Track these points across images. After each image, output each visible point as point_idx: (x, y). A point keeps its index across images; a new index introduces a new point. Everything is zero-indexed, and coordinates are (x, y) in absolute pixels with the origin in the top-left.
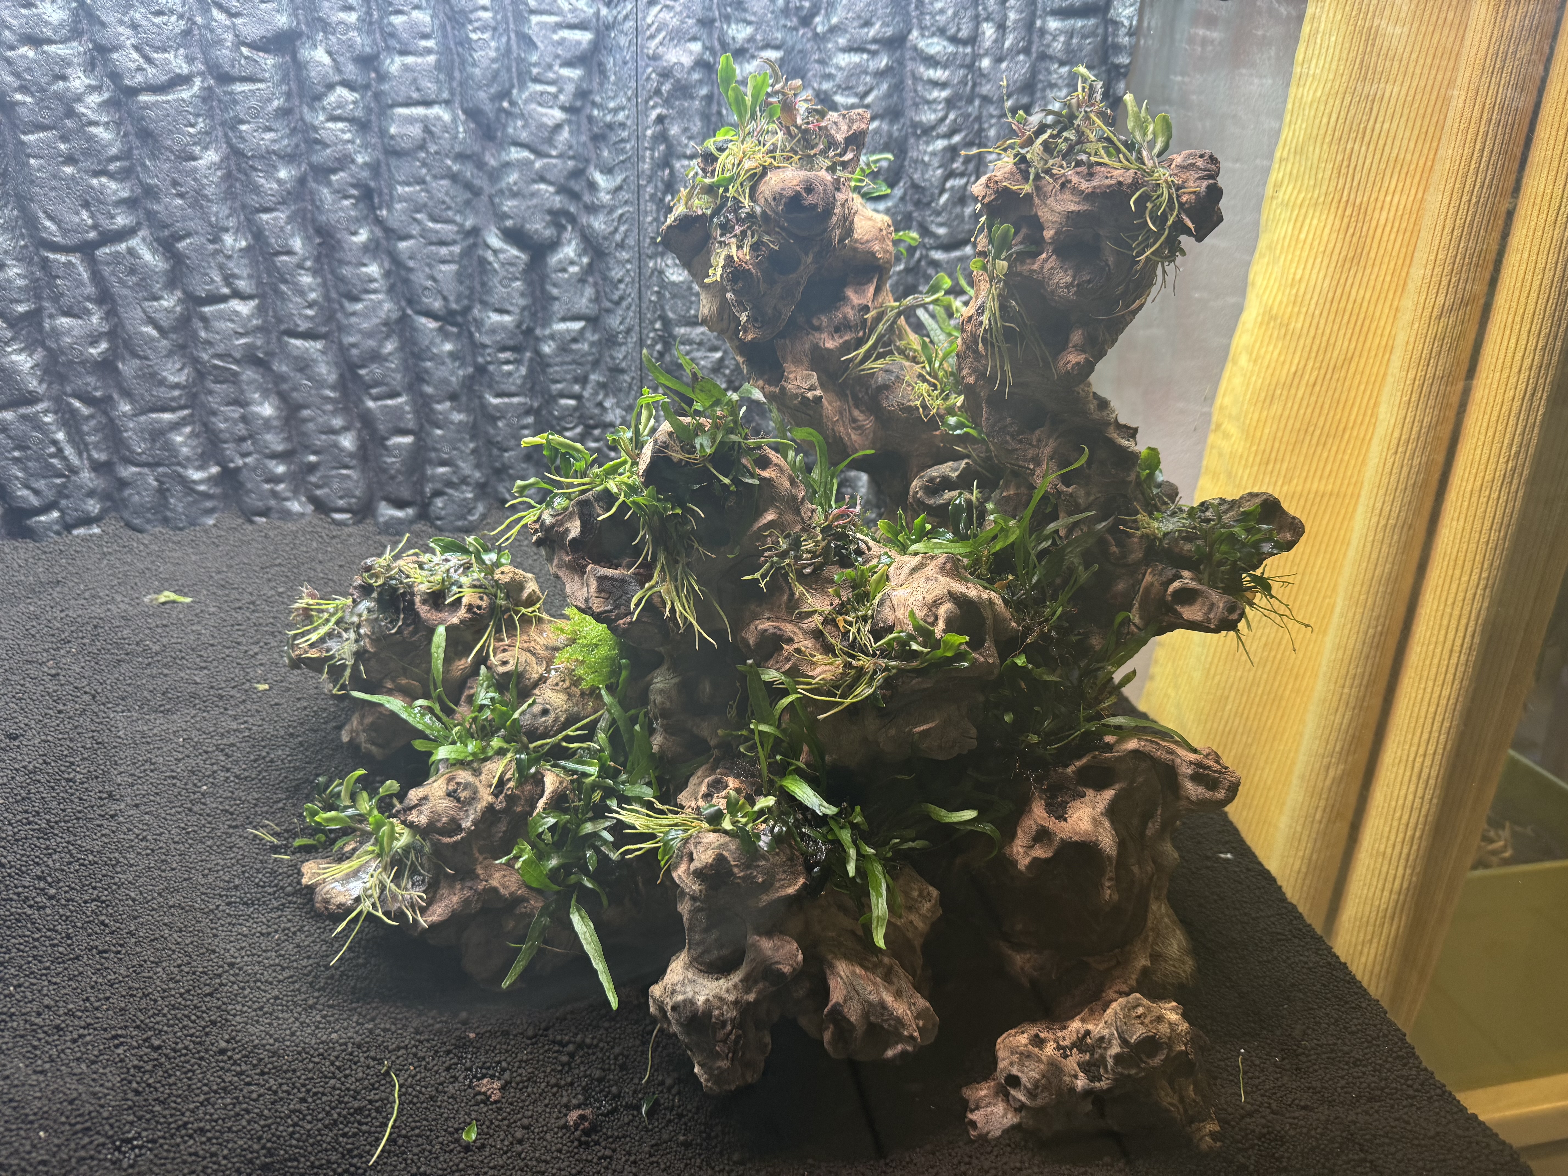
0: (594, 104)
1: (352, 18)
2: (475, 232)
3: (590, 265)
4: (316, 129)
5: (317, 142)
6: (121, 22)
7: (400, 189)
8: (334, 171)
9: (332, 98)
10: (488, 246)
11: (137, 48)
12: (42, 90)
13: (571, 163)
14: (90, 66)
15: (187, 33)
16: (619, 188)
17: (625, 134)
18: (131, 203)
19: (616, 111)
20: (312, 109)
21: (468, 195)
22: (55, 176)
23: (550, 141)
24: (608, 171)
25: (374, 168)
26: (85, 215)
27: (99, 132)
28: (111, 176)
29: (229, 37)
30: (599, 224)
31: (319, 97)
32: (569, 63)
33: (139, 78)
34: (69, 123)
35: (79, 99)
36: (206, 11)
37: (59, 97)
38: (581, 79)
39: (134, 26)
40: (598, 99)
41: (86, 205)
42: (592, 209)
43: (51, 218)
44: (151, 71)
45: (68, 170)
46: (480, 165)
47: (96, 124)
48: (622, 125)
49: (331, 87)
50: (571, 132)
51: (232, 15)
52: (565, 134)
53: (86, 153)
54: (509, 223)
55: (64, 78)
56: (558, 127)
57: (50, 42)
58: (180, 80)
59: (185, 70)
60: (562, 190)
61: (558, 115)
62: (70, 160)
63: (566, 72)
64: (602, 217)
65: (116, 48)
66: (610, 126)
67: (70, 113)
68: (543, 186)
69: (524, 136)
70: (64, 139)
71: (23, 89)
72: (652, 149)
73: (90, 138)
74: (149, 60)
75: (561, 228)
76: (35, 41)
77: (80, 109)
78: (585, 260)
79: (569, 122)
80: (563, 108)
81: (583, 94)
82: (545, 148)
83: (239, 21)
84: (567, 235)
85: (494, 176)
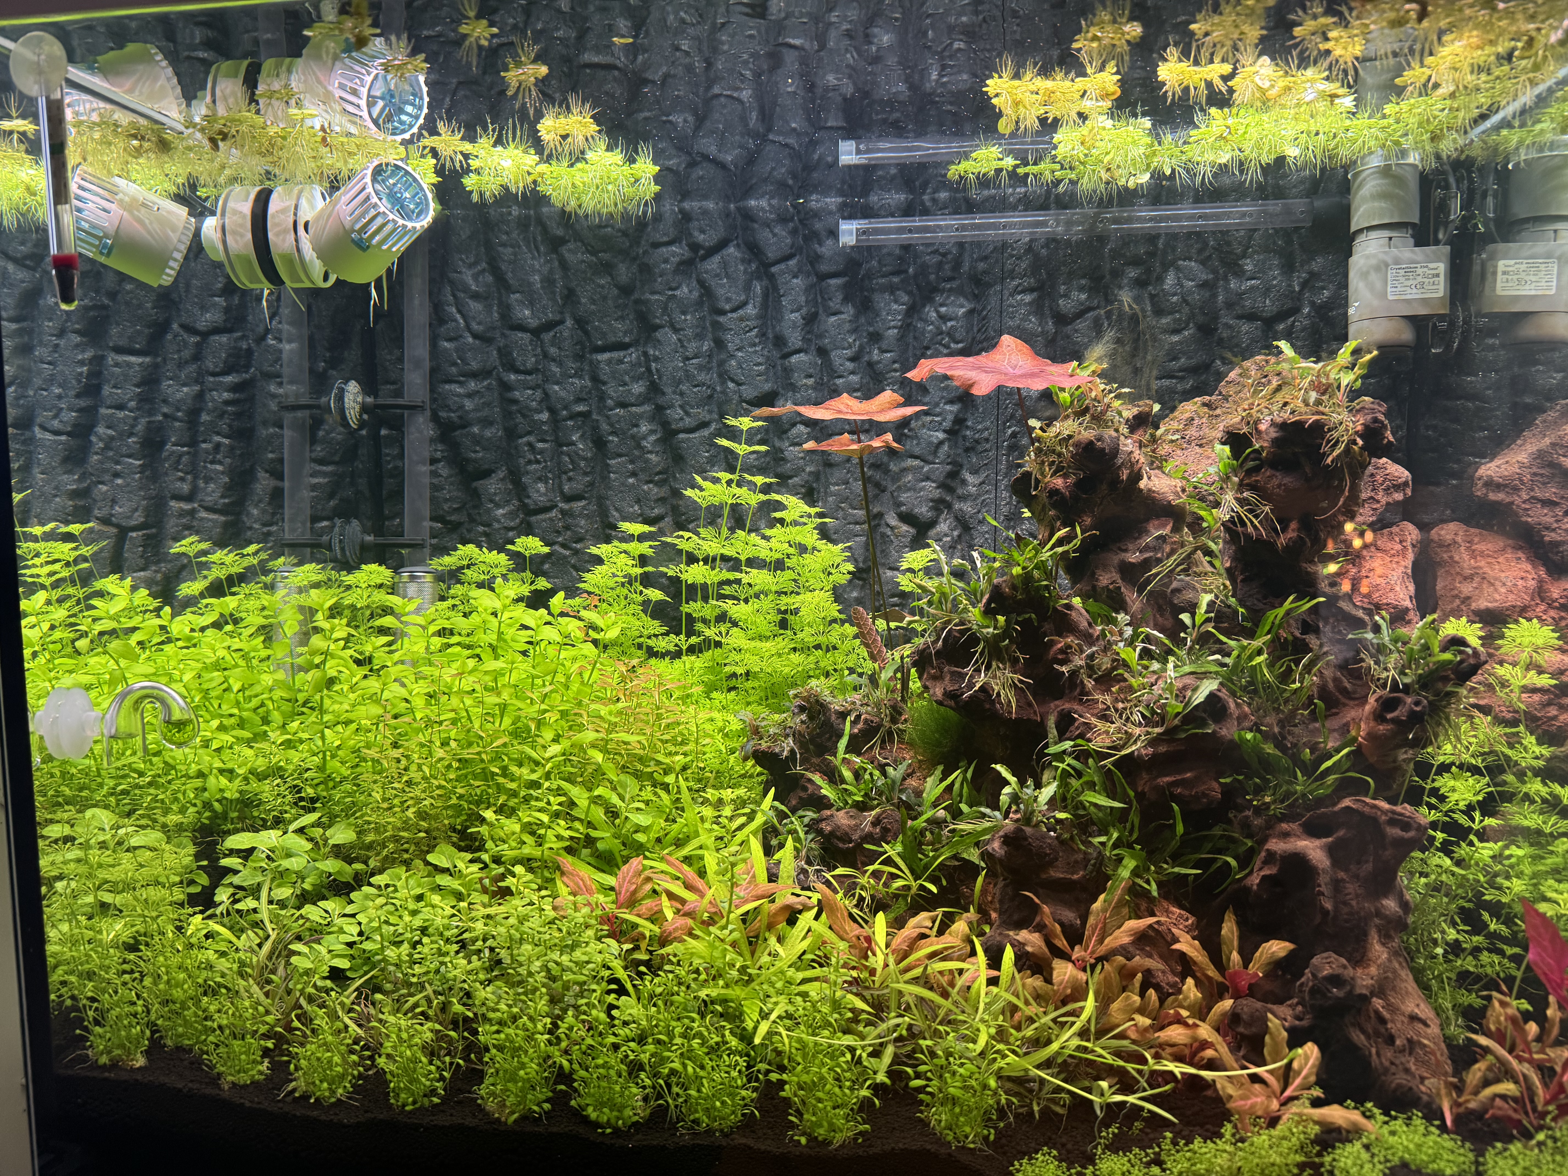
0: (967, 427)
1: (810, 381)
2: (880, 515)
3: (959, 536)
4: (782, 451)
5: (783, 459)
6: (674, 392)
7: (832, 488)
8: (791, 477)
9: (794, 431)
10: (888, 525)
11: (681, 407)
12: (624, 433)
13: (949, 467)
14: (652, 419)
15: (710, 397)
16: (983, 483)
17: (988, 446)
18: (662, 500)
19: (981, 431)
20: (780, 438)
21: (877, 491)
22: (623, 484)
23: (935, 453)
24: (975, 472)
25: (816, 475)
26: (636, 508)
27: (652, 457)
28: (656, 484)
29: (736, 397)
30: (967, 507)
31: (786, 432)
32: (951, 402)
33: (681, 425)
34: (636, 453)
35: (644, 438)
36: (723, 383)
37: (633, 437)
38: (959, 411)
39: (682, 394)
40: (969, 423)
41: (638, 501)
42: (963, 498)
43: (617, 510)
44: (687, 420)
45: (631, 480)
46: (887, 471)
47: (651, 452)
48: (987, 440)
49: (794, 425)
50: (950, 447)
51: (739, 384)
52: (946, 447)
53: (643, 470)
54: (903, 508)
55: (637, 426)
56: (941, 443)
57: (633, 405)
58: (704, 425)
59: (708, 418)
60: (942, 486)
61: (941, 435)
62: (634, 474)
63: (948, 407)
64: (969, 503)
65: (669, 408)
66: (977, 442)
67: (639, 446)
68: (929, 483)
69: (917, 451)
70: (632, 462)
71: (613, 433)
72: (1008, 455)
73: (647, 461)
74: (687, 413)
75: (939, 511)
76: (623, 405)
77: (644, 443)
78: (956, 533)
79: (948, 439)
80: (945, 431)
81: (959, 421)
82: (931, 458)
83: (743, 388)
84: (943, 516)
85: (896, 478)
